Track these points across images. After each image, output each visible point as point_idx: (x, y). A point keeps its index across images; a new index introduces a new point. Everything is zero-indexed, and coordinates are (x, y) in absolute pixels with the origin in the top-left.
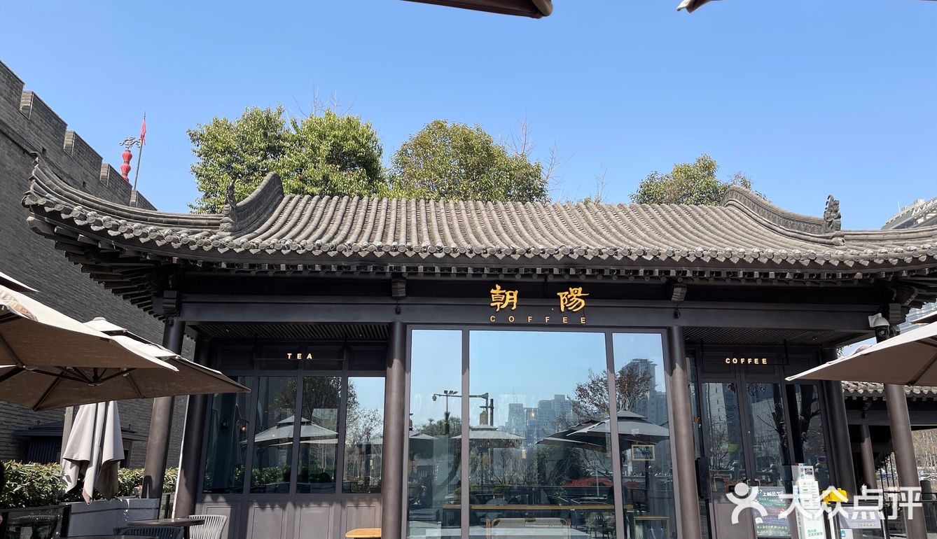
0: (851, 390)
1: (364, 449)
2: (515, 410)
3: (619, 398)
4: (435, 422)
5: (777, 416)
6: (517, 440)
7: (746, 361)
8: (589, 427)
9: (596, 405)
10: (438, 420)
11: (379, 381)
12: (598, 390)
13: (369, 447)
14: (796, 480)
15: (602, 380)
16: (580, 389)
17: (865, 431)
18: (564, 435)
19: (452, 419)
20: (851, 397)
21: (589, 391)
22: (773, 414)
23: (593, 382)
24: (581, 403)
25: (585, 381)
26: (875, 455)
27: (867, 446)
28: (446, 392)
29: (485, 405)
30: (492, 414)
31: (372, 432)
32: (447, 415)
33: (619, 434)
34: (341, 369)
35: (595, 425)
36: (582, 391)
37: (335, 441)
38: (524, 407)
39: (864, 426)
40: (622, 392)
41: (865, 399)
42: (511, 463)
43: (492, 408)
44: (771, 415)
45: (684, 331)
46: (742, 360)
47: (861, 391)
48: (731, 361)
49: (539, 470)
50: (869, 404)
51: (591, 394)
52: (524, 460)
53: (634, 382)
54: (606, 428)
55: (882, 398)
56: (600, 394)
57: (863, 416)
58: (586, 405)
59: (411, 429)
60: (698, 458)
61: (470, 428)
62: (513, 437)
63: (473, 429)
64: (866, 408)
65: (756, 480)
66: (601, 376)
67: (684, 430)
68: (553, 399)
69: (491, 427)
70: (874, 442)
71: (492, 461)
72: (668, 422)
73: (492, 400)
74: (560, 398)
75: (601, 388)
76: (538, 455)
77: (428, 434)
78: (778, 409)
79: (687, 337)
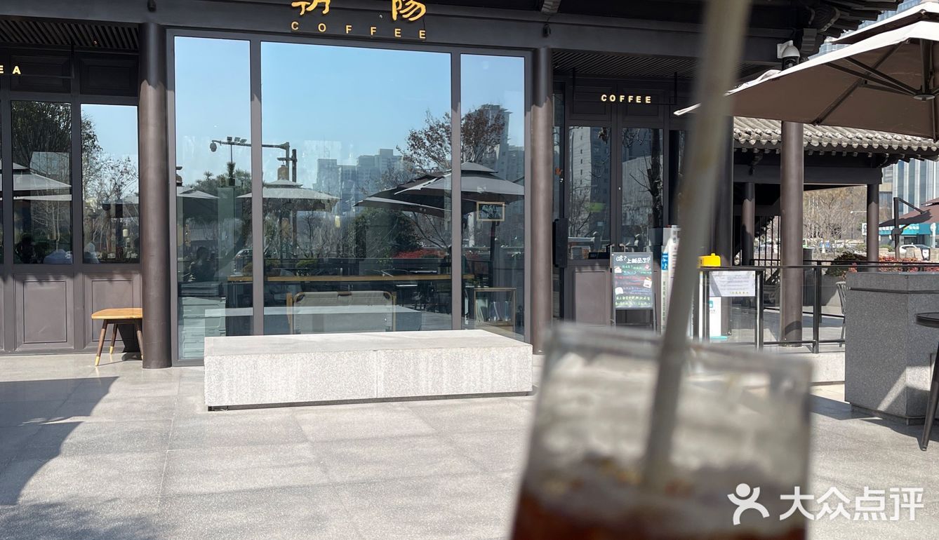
0: (742, 140)
1: (113, 211)
2: (326, 166)
3: (463, 150)
4: (214, 177)
5: (653, 174)
6: (329, 201)
7: (626, 98)
8: (424, 184)
9: (434, 158)
10: (218, 175)
11: (128, 113)
12: (437, 139)
13: (119, 209)
14: (666, 244)
15: (443, 126)
16: (414, 137)
17: (751, 190)
18: (390, 195)
19: (239, 173)
20: (741, 149)
21: (425, 141)
22: (648, 171)
23: (431, 128)
24: (414, 156)
25: (421, 127)
26: (757, 219)
27: (749, 206)
28: (229, 139)
29: (285, 157)
30: (294, 169)
31: (123, 189)
32: (231, 166)
33: (462, 192)
34: (69, 91)
35: (432, 181)
36: (415, 140)
37: (68, 198)
38: (338, 164)
39: (750, 184)
40: (467, 141)
41: (756, 151)
42: (319, 232)
43: (295, 161)
44: (646, 173)
45: (554, 54)
46: (622, 98)
47: (753, 142)
48: (608, 98)
49: (357, 241)
50: (759, 158)
51: (428, 144)
52: (337, 229)
53: (484, 131)
54: (445, 185)
55: (775, 150)
56: (440, 145)
57: (751, 172)
58: (421, 158)
59: (179, 184)
60: (557, 220)
61: (264, 185)
62: (324, 197)
63: (269, 186)
64: (756, 163)
65: (621, 245)
66: (442, 121)
67: (542, 184)
68: (378, 154)
69: (294, 184)
70: (759, 203)
71: (295, 231)
72: (524, 178)
73: (294, 151)
74: (386, 155)
75: (441, 137)
76: (357, 223)
77: (203, 191)
78: (655, 165)
79: (556, 64)
